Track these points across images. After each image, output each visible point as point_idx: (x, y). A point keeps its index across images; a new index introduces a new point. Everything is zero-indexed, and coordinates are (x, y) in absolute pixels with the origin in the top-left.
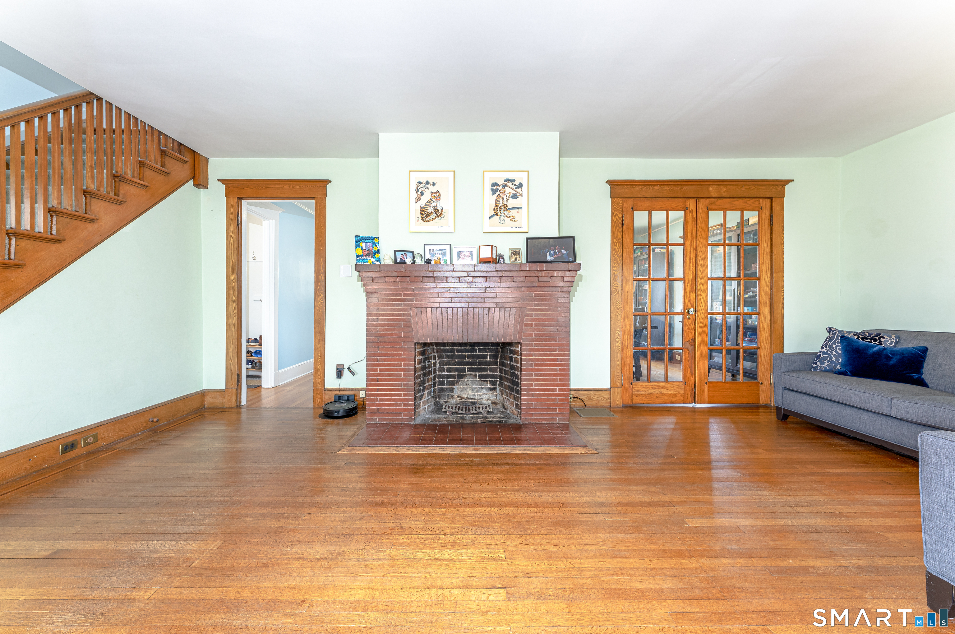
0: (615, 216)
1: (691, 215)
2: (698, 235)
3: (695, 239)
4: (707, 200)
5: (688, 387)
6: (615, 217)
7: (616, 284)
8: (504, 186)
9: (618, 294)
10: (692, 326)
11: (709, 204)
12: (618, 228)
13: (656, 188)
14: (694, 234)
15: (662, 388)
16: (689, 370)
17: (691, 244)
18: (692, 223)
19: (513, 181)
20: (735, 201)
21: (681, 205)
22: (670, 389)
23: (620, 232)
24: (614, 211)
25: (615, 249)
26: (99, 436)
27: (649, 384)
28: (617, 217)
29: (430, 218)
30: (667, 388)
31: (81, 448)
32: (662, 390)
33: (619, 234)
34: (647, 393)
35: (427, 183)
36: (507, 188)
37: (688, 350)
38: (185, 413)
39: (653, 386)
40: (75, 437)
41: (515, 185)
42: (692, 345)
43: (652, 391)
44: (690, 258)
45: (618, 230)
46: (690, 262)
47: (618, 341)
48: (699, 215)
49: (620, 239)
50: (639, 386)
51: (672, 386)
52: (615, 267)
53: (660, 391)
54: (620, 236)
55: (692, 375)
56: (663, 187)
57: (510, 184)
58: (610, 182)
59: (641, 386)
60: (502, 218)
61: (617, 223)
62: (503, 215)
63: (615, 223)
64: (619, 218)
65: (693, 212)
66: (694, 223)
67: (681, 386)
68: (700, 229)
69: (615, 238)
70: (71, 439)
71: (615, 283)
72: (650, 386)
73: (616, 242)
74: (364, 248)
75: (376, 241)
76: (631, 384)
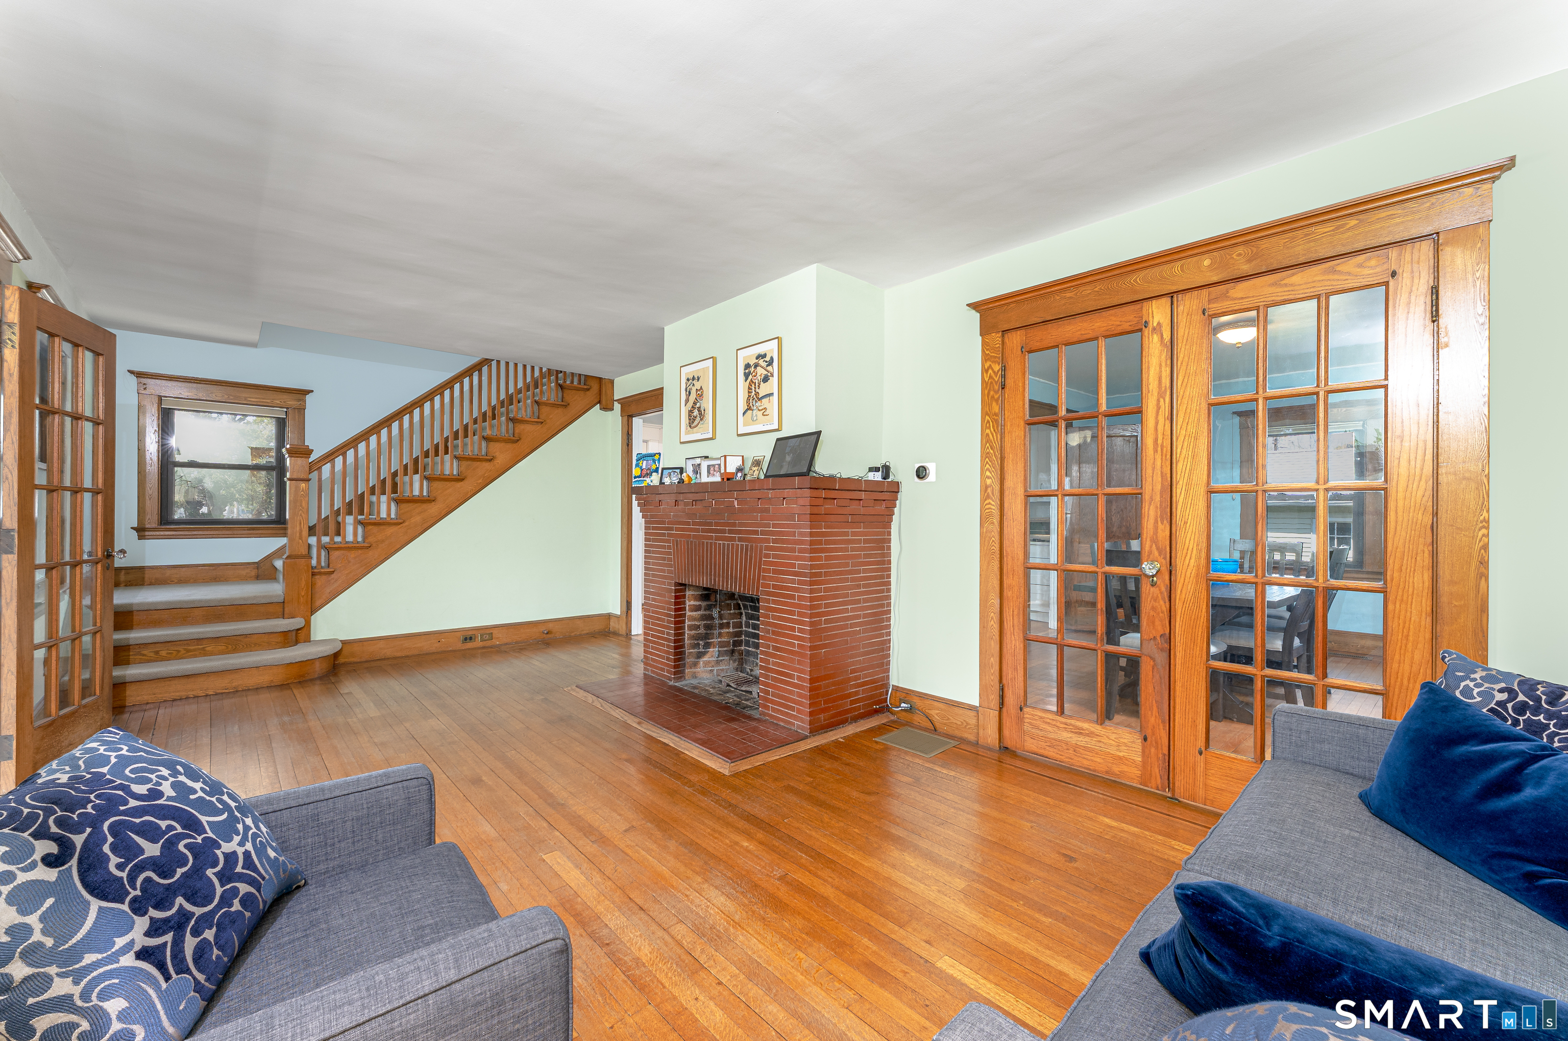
0: (987, 371)
1: (1156, 338)
2: (1178, 383)
3: (1168, 393)
4: (1205, 292)
5: (1153, 750)
6: (987, 373)
7: (989, 503)
8: (756, 366)
9: (993, 523)
10: (1162, 602)
11: (1210, 301)
12: (992, 393)
13: (1068, 295)
14: (1166, 382)
15: (1087, 735)
16: (1155, 708)
17: (1158, 408)
18: (1160, 357)
19: (764, 356)
20: (1293, 275)
21: (1131, 317)
22: (1106, 740)
23: (997, 401)
24: (986, 361)
25: (987, 435)
26: (494, 636)
27: (1059, 718)
28: (990, 371)
29: (695, 423)
30: (1099, 739)
31: (478, 643)
32: (1087, 739)
33: (994, 404)
34: (1052, 736)
35: (693, 379)
36: (758, 368)
37: (1153, 659)
38: (585, 632)
39: (1066, 724)
40: (474, 632)
41: (766, 362)
42: (1162, 650)
43: (1065, 735)
44: (1156, 440)
45: (993, 397)
46: (1155, 451)
47: (992, 618)
48: (1181, 332)
49: (996, 414)
50: (1036, 718)
51: (1113, 736)
52: (988, 469)
53: (1081, 741)
54: (996, 408)
55: (1163, 722)
56: (1082, 289)
57: (761, 362)
58: (974, 306)
59: (1041, 718)
60: (755, 412)
61: (991, 383)
62: (755, 408)
63: (987, 384)
64: (994, 372)
65: (1163, 329)
66: (1165, 355)
67: (1133, 742)
68: (1184, 367)
69: (987, 414)
70: (470, 633)
71: (986, 502)
72: (1062, 723)
73: (988, 422)
74: (644, 467)
75: (657, 457)
76: (1021, 709)
